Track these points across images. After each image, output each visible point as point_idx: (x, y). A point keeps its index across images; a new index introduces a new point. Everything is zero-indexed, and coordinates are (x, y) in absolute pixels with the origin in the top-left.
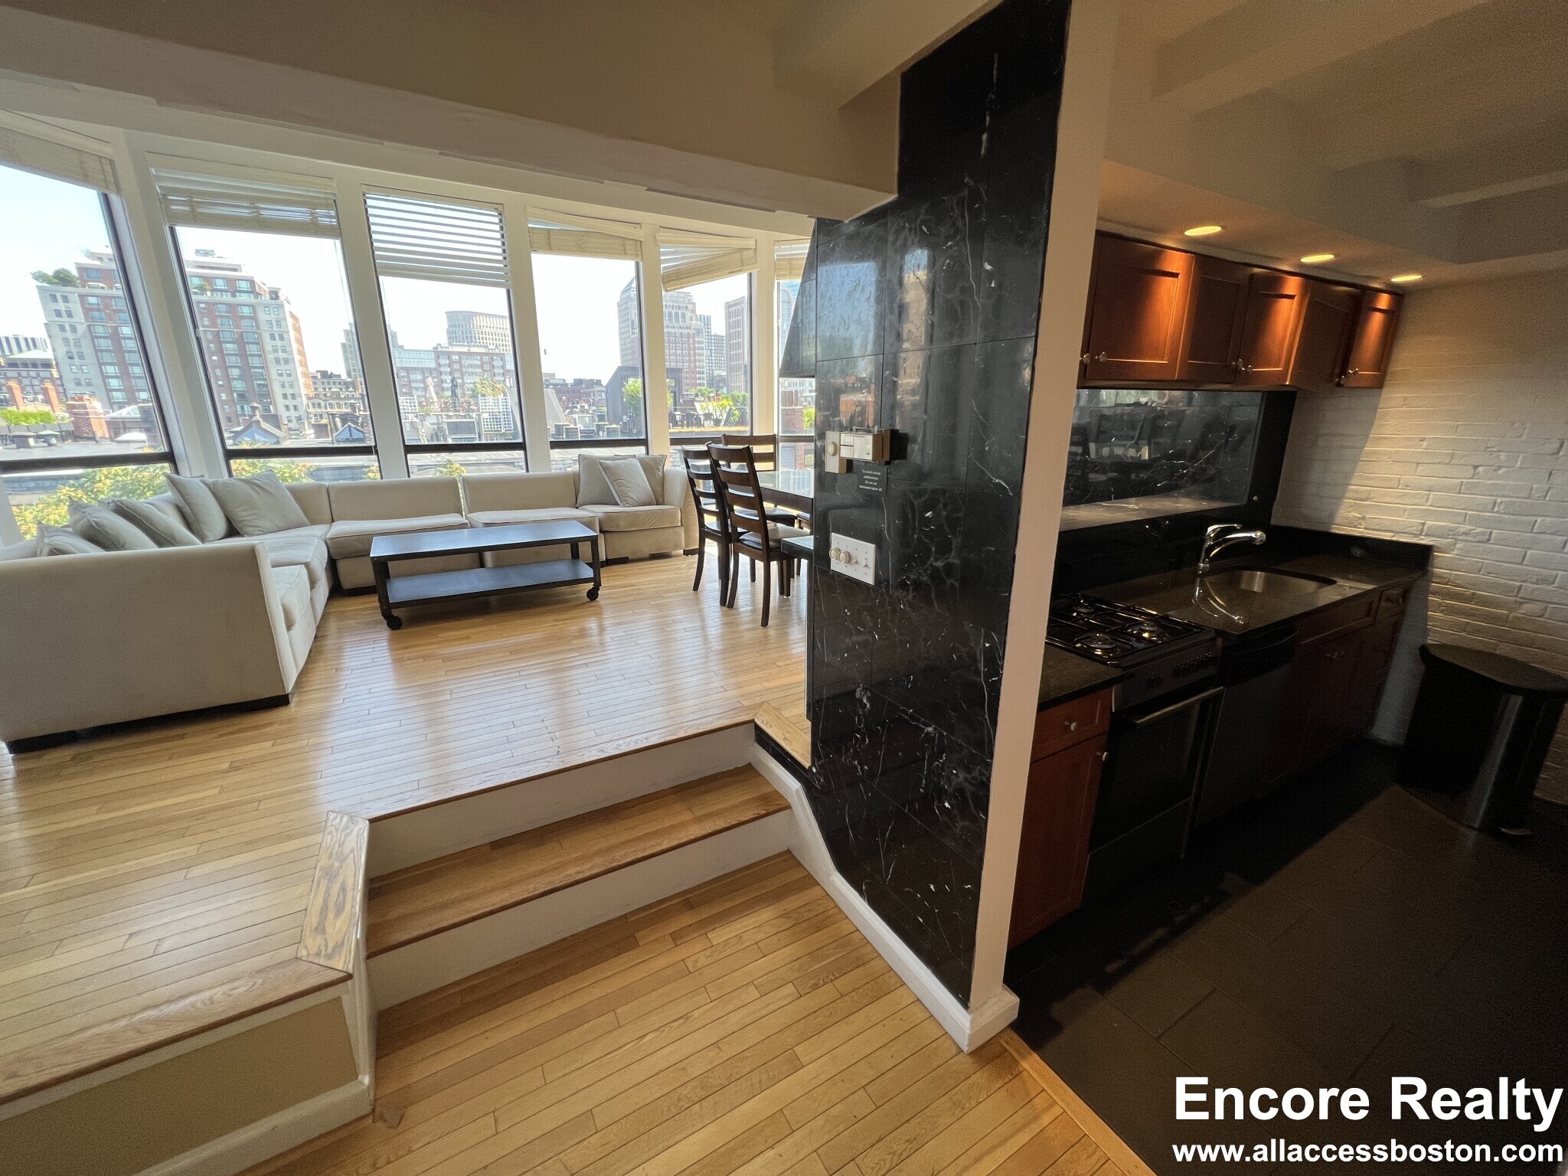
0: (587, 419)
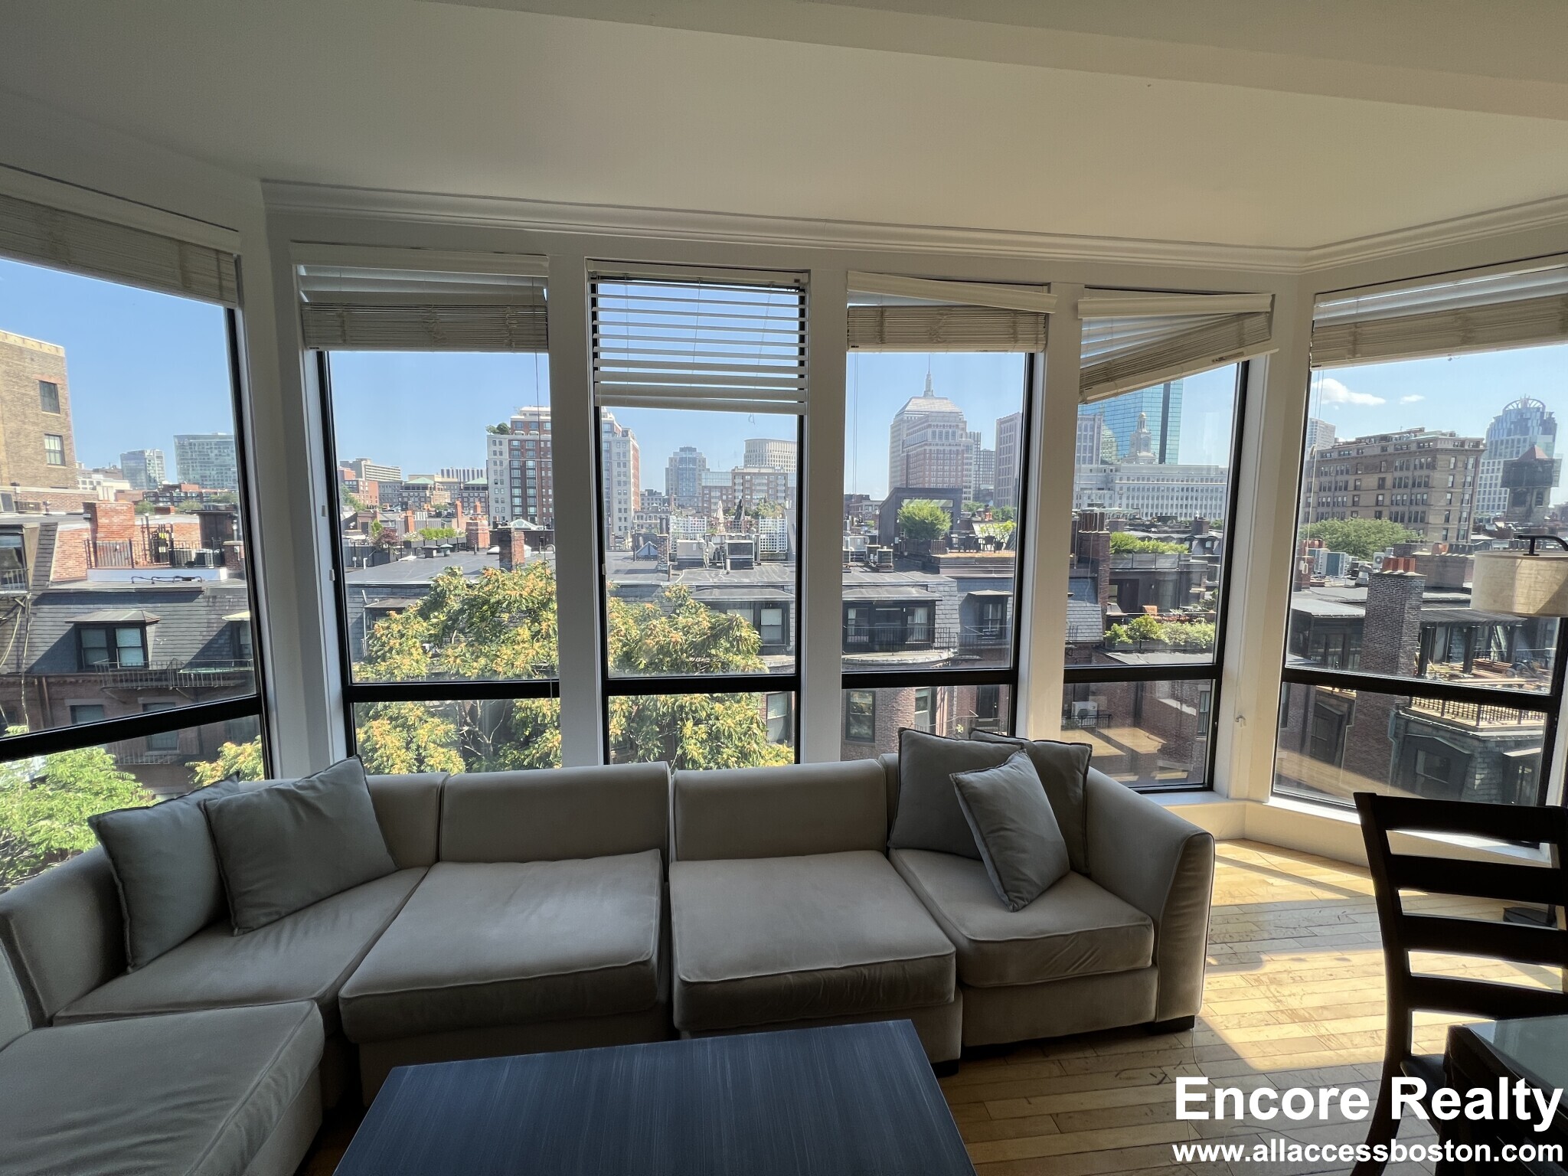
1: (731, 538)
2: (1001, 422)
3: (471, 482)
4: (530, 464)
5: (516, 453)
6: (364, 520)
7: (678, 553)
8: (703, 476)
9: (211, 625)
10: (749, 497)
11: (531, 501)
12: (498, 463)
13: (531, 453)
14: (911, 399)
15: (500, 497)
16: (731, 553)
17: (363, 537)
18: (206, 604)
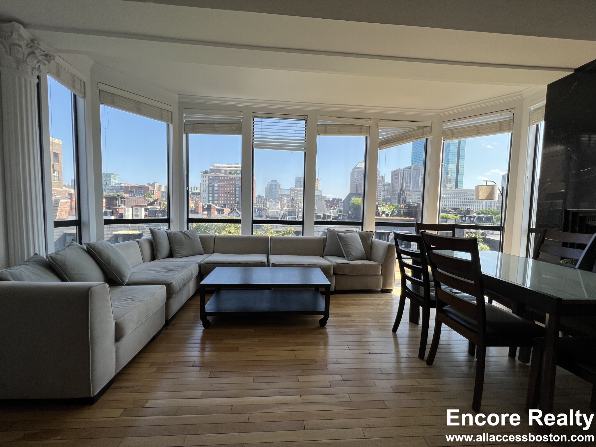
0: (335, 212)
1: (289, 210)
2: (393, 172)
3: (194, 192)
4: (216, 185)
5: (211, 181)
6: (160, 201)
7: (269, 215)
8: (279, 191)
9: (108, 235)
10: (296, 199)
11: (216, 199)
12: (204, 184)
13: (216, 181)
14: (358, 163)
15: (204, 197)
16: (289, 215)
17: (159, 207)
18: (107, 228)
